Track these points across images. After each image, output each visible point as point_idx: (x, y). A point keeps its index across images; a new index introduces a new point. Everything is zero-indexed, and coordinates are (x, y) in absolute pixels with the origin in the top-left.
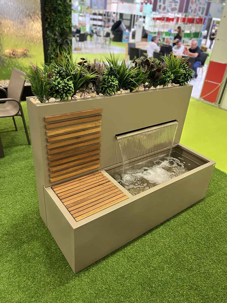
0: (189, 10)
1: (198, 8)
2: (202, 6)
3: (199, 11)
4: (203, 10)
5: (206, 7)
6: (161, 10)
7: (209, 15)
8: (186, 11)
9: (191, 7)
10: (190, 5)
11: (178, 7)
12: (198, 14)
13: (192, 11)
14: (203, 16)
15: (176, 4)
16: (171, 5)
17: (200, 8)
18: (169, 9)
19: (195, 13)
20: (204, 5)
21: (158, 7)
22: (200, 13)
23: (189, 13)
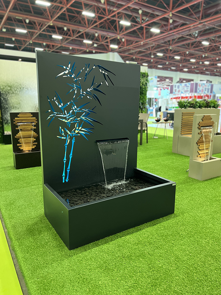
0: (198, 91)
1: (204, 89)
2: (207, 87)
3: (205, 90)
4: (208, 90)
5: (210, 87)
6: (177, 93)
7: (213, 92)
8: (196, 92)
9: (199, 89)
10: (198, 87)
11: (189, 89)
12: (204, 93)
13: (200, 91)
14: (209, 94)
15: (188, 88)
16: (184, 89)
17: (206, 89)
18: (183, 91)
19: (202, 92)
20: (209, 86)
21: (174, 91)
22: (206, 92)
23: (198, 92)
